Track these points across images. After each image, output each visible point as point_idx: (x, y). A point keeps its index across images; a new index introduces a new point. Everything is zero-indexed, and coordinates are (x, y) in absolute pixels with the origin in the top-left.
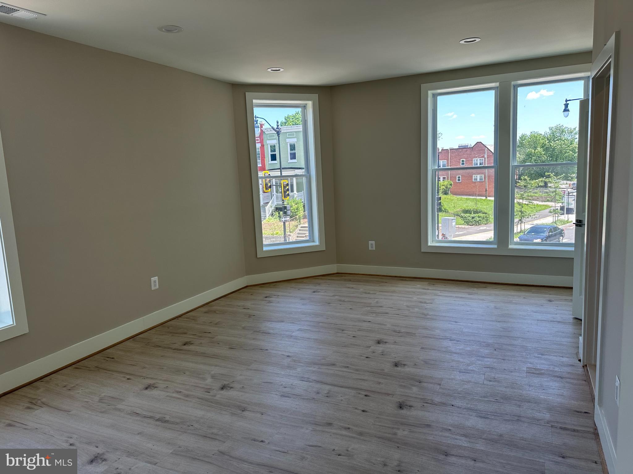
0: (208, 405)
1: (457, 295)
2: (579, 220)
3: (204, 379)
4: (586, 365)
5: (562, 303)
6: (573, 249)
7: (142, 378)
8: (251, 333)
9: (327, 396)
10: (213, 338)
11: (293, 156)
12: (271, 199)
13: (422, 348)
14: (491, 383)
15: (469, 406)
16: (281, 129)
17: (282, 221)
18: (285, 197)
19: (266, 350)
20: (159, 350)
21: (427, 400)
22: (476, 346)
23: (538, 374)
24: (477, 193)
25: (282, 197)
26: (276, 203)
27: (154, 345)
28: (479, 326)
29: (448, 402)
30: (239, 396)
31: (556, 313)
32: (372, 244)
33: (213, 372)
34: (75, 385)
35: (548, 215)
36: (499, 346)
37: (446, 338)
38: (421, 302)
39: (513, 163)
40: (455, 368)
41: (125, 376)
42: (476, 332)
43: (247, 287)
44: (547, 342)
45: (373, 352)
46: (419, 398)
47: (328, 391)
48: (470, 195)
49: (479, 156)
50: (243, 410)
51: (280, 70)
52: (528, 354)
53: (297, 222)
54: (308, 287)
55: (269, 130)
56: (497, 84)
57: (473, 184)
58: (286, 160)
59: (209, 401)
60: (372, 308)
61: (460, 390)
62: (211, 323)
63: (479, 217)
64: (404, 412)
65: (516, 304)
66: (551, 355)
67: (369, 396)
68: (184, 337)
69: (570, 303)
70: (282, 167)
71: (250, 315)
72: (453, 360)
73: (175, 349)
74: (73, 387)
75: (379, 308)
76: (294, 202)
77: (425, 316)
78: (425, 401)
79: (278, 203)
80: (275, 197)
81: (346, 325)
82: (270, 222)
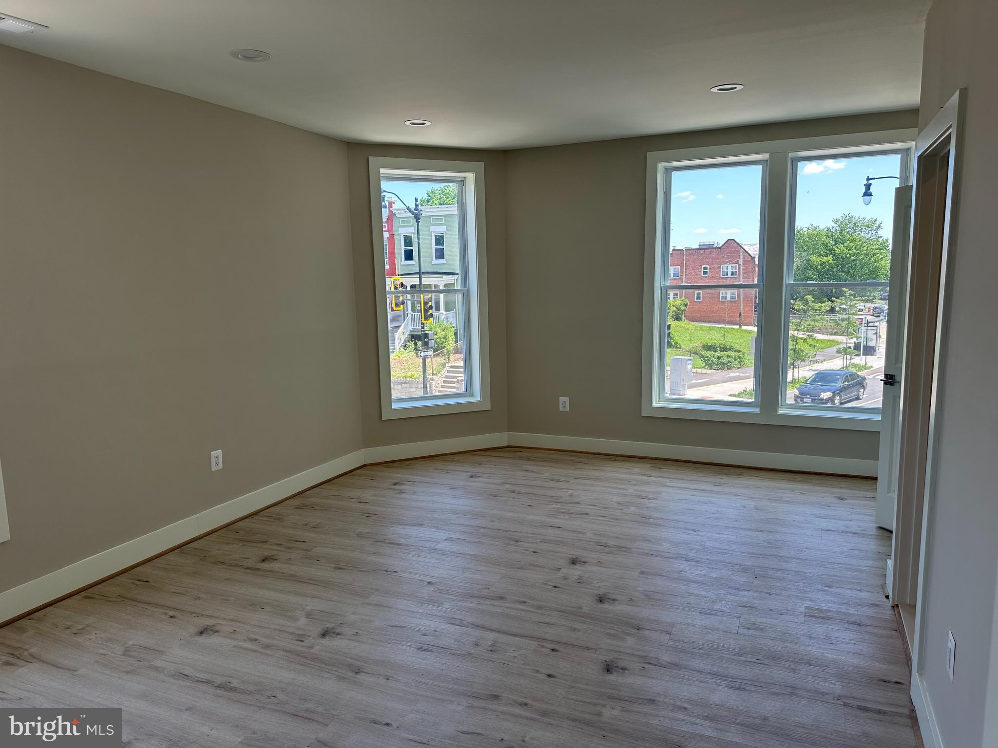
0: (301, 663)
1: (696, 486)
2: (890, 375)
3: (295, 619)
4: (897, 606)
5: (859, 502)
6: (879, 417)
7: (194, 615)
8: (372, 544)
9: (491, 651)
10: (308, 550)
11: (440, 254)
12: (404, 320)
13: (642, 573)
14: (750, 632)
15: (715, 669)
16: (421, 210)
17: (421, 356)
18: (426, 319)
19: (395, 572)
20: (223, 568)
21: (650, 659)
22: (726, 571)
23: (823, 618)
24: (727, 319)
25: (422, 318)
26: (411, 328)
27: (213, 561)
28: (731, 537)
29: (682, 662)
30: (350, 649)
31: (850, 517)
32: (564, 403)
33: (308, 608)
34: (85, 626)
35: (835, 356)
36: (762, 571)
37: (679, 557)
38: (641, 497)
39: (787, 281)
40: (693, 607)
41: (167, 611)
42: (727, 547)
43: (365, 466)
44: (836, 566)
45: (565, 579)
46: (637, 655)
47: (493, 642)
48: (715, 322)
49: (730, 261)
50: (357, 671)
51: (425, 124)
52: (807, 585)
53: (444, 358)
54: (460, 468)
55: (402, 212)
56: (766, 156)
57: (720, 305)
58: (429, 260)
59: (302, 656)
60: (564, 504)
61: (700, 642)
62: (306, 525)
63: (728, 356)
64: (612, 678)
65: (787, 502)
66: (844, 588)
67: (557, 651)
68: (263, 548)
69: (872, 503)
70: (422, 271)
71: (369, 514)
72: (690, 594)
73: (247, 568)
74: (82, 629)
75: (573, 505)
76: (440, 326)
77: (645, 520)
78: (647, 661)
79: (414, 327)
80: (410, 318)
81: (521, 532)
82: (401, 358)
